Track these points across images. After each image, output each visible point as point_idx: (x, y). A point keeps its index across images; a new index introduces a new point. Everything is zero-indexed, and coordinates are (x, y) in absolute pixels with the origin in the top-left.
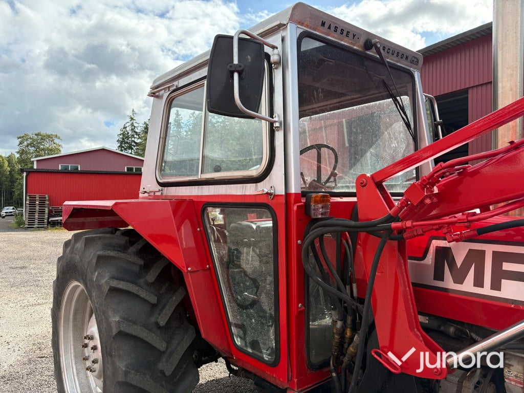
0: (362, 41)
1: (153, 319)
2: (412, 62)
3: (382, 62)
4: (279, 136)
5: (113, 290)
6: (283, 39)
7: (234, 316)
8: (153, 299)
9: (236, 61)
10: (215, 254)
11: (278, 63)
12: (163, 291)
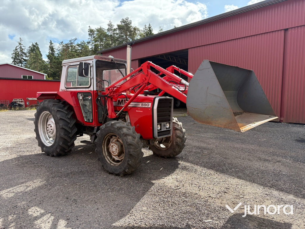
0: (111, 60)
1: (67, 117)
2: (125, 62)
3: (114, 63)
4: (92, 80)
5: (58, 111)
6: (93, 62)
7: (85, 115)
8: (67, 113)
9: (83, 68)
10: (80, 103)
11: (92, 67)
12: (68, 111)
